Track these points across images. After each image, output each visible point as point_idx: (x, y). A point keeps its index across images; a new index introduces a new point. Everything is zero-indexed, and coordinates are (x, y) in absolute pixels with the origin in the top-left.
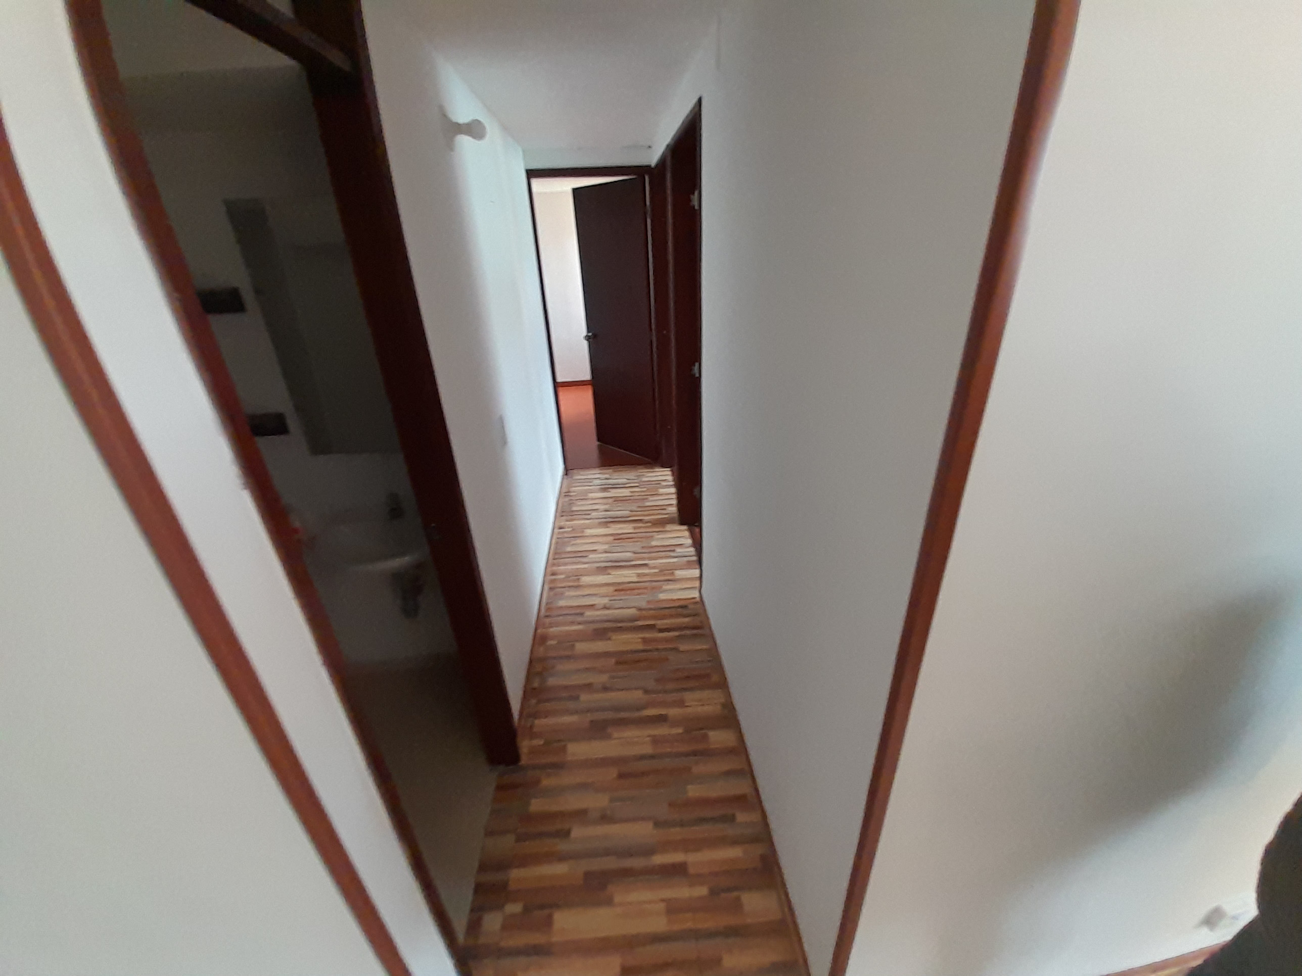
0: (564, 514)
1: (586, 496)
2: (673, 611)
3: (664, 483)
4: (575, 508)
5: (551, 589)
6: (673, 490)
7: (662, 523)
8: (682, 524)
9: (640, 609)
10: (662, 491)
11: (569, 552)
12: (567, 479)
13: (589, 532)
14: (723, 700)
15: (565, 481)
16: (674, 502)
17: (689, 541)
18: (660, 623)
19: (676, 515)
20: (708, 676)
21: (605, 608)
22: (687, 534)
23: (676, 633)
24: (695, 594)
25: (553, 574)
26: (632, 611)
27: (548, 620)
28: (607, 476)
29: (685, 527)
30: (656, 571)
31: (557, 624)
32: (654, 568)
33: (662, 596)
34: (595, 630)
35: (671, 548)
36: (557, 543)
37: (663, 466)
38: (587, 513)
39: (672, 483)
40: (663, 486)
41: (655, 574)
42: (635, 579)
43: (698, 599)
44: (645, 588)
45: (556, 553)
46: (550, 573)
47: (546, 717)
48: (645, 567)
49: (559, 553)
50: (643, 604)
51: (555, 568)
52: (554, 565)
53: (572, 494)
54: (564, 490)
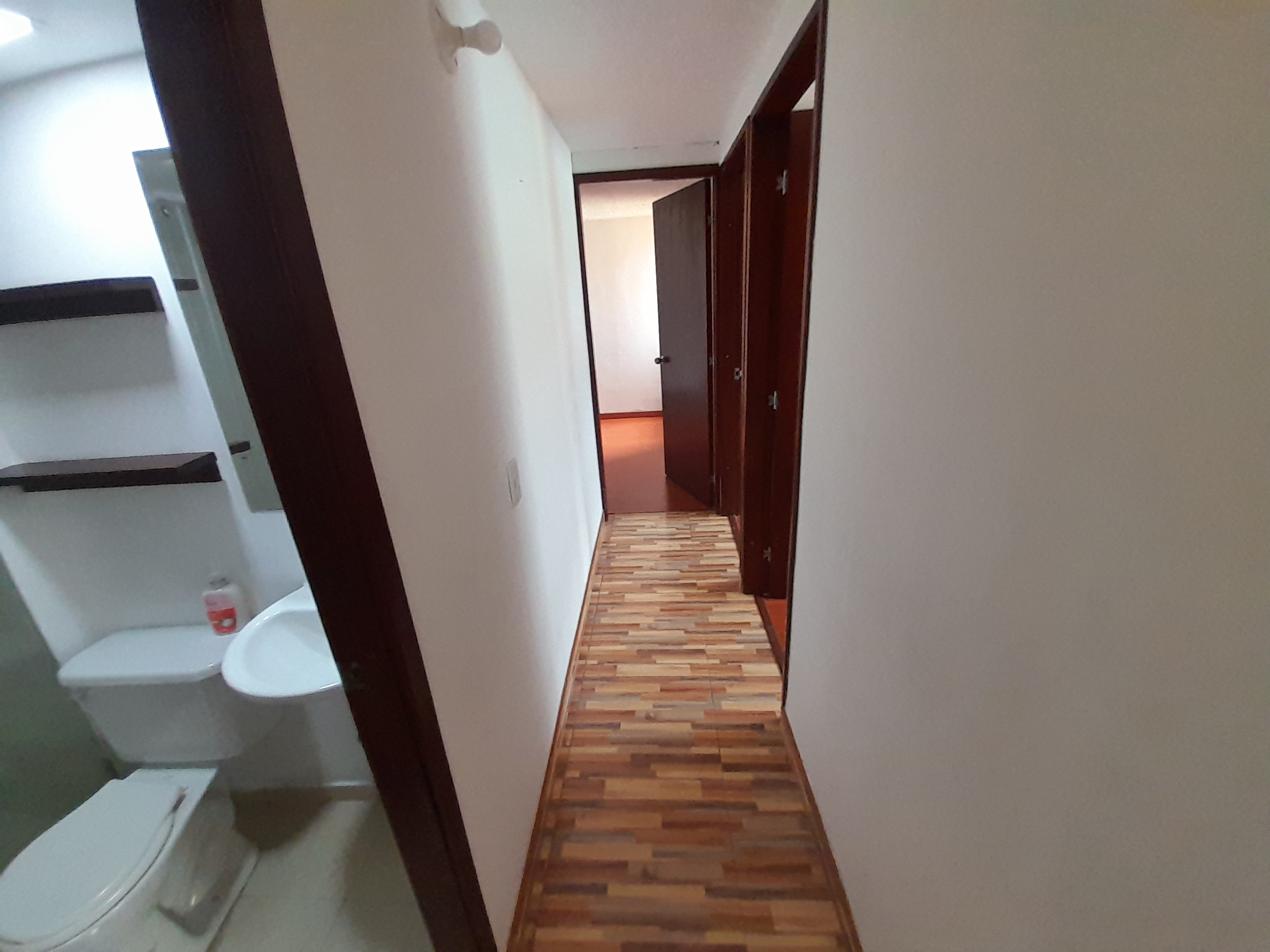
0: (601, 571)
1: (629, 547)
2: (745, 733)
3: (721, 536)
4: (613, 564)
5: (578, 680)
6: (733, 545)
7: (720, 590)
8: (746, 592)
9: (695, 726)
10: (718, 545)
11: (604, 626)
12: (606, 525)
13: (629, 597)
14: (836, 927)
15: (604, 530)
16: (737, 562)
17: (758, 619)
18: (728, 753)
19: (740, 579)
20: (806, 869)
21: (649, 718)
22: (754, 607)
23: (748, 776)
24: (775, 706)
25: (582, 657)
26: (686, 728)
27: (570, 734)
28: (653, 524)
29: (751, 598)
30: (717, 661)
31: (583, 742)
32: (714, 657)
33: (727, 705)
34: (634, 756)
35: (735, 628)
36: (590, 612)
37: (718, 514)
38: (630, 570)
39: (731, 536)
40: (721, 539)
41: (712, 667)
42: (688, 673)
43: (779, 715)
44: (701, 689)
45: (586, 626)
46: (578, 655)
47: (554, 925)
48: (700, 656)
49: (593, 626)
50: (700, 717)
51: (585, 648)
52: (583, 643)
53: (611, 545)
54: (602, 540)
